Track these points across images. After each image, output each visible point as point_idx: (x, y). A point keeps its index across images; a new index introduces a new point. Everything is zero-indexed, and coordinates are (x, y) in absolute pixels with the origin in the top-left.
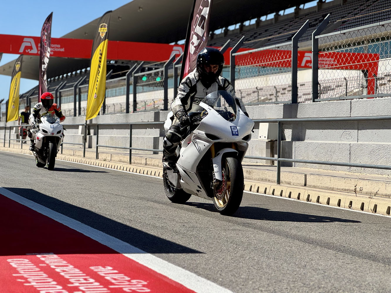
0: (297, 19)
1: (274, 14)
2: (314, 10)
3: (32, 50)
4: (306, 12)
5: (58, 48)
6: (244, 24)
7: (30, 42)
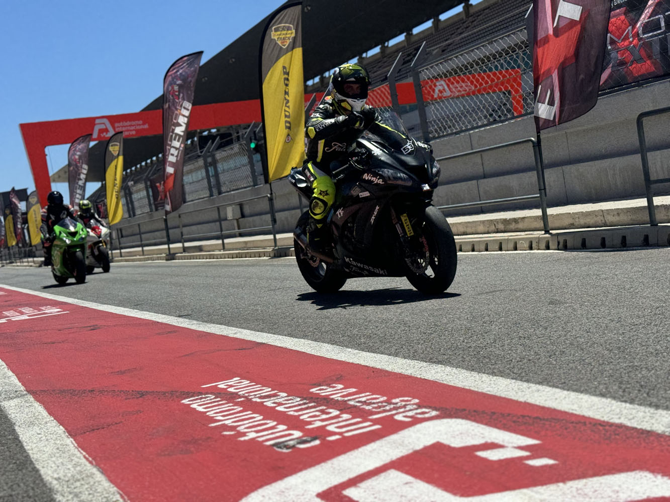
0: (385, 59)
1: (357, 58)
2: (403, 45)
3: (108, 133)
4: (394, 49)
5: (140, 125)
6: (324, 75)
7: (104, 123)
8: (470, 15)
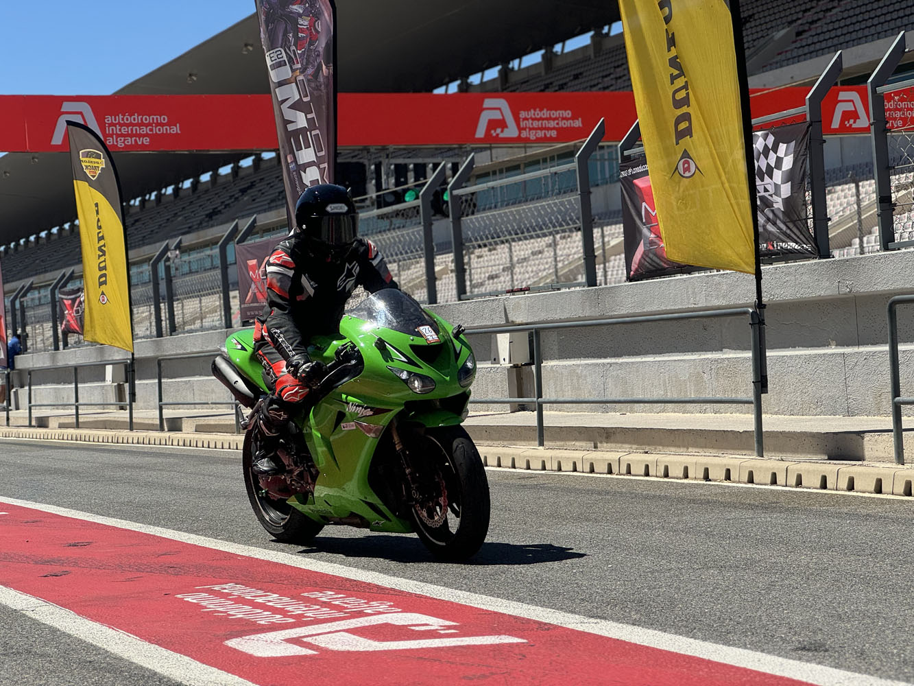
5: (162, 125)
7: (81, 113)
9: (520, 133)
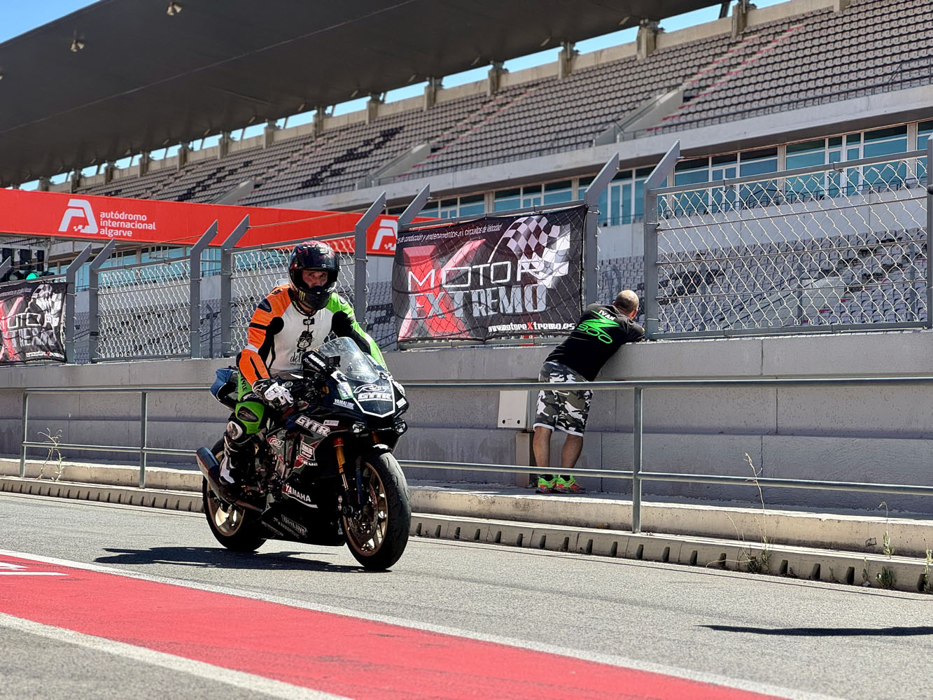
8: (500, 91)
9: (99, 231)
